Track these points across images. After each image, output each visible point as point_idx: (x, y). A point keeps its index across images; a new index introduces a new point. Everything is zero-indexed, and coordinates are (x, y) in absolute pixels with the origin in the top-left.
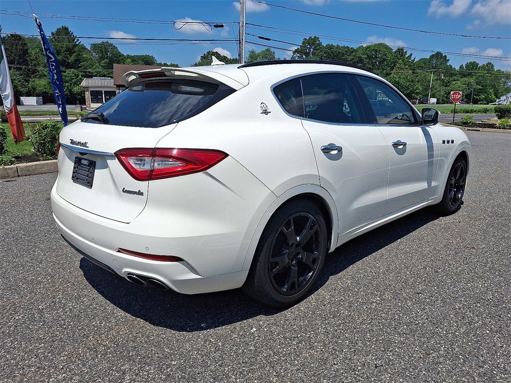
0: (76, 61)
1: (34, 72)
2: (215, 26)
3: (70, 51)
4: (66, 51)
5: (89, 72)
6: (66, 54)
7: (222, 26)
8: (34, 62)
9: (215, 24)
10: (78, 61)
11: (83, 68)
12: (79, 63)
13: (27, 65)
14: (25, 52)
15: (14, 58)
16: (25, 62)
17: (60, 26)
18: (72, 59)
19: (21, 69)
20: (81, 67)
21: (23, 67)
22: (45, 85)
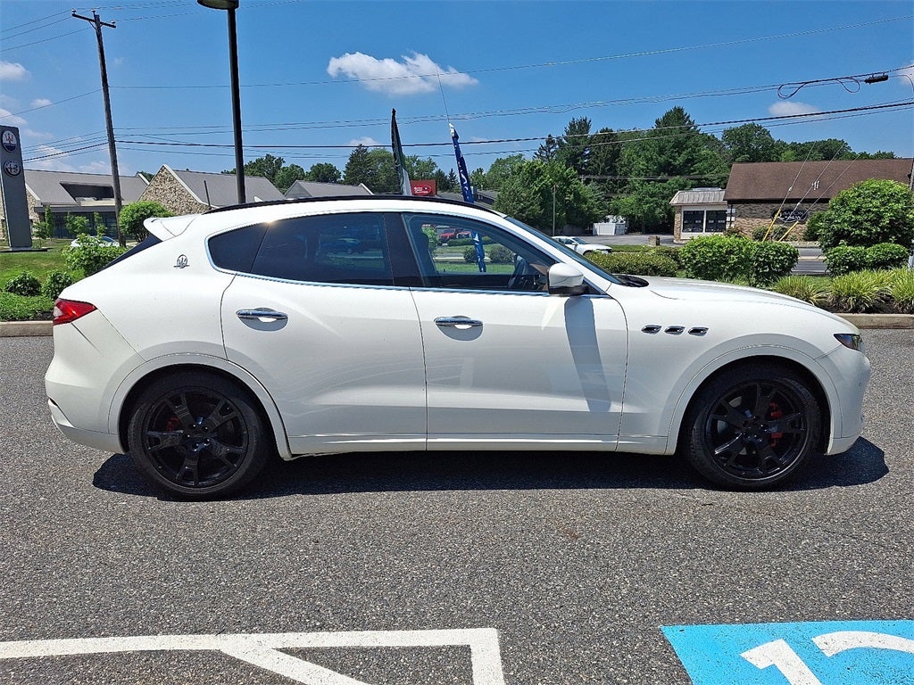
0: (688, 161)
1: (624, 183)
2: (866, 81)
3: (679, 146)
4: (674, 147)
5: (706, 179)
6: (672, 152)
7: (886, 78)
8: (624, 169)
9: (868, 77)
10: (690, 161)
11: (697, 172)
12: (692, 165)
13: (615, 174)
14: (616, 155)
15: (599, 165)
16: (613, 171)
17: (670, 108)
18: (680, 160)
19: (604, 181)
20: (694, 171)
21: (609, 177)
22: (632, 204)
